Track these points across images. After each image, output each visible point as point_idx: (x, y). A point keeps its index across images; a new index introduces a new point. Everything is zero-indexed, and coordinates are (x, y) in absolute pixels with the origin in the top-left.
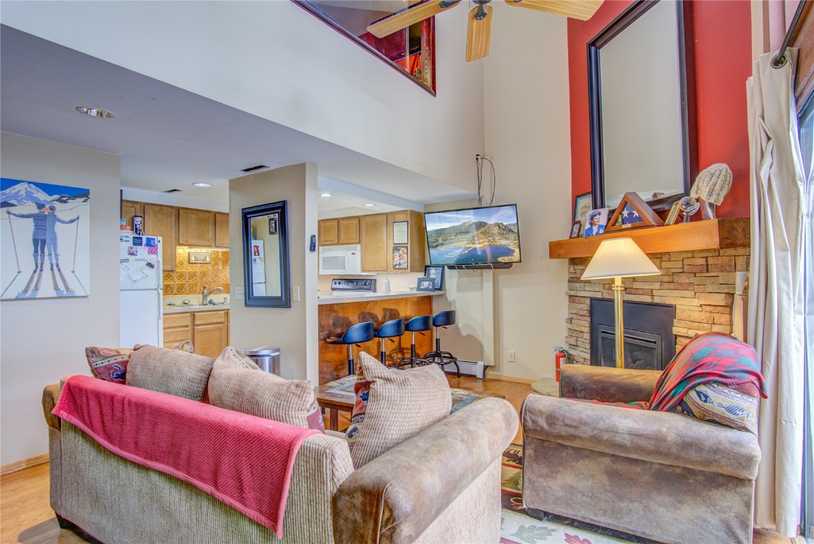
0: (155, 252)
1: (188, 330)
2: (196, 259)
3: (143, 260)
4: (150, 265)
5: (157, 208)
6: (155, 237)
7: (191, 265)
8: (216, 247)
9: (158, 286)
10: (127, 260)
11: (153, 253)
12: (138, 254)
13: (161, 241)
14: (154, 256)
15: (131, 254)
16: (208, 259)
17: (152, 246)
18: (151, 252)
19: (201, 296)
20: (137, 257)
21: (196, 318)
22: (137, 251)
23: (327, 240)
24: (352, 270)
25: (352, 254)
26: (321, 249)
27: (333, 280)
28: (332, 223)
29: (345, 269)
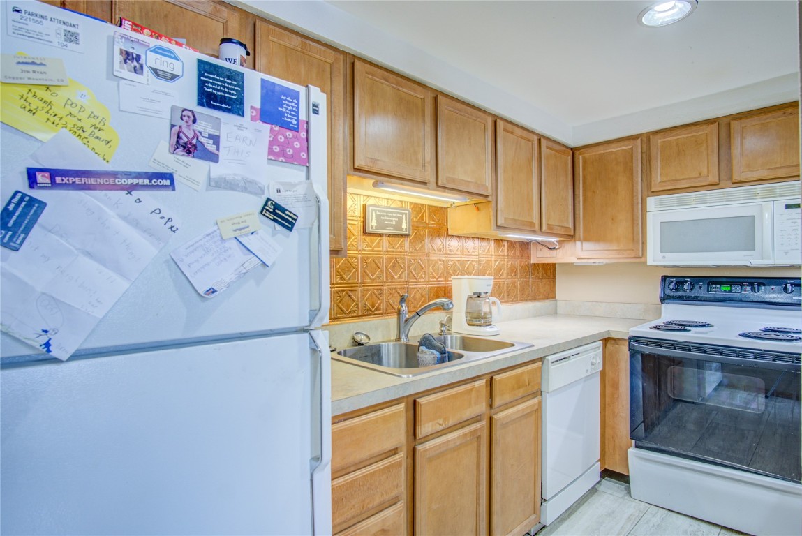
0: (301, 159)
1: (399, 464)
2: (380, 224)
3: (248, 186)
4: (279, 215)
5: (296, 42)
6: (301, 90)
7: (368, 238)
8: (439, 187)
9: (313, 314)
10: (164, 180)
11: (291, 160)
12: (222, 154)
13: (323, 109)
14: (293, 174)
15: (189, 148)
16: (404, 226)
17: (286, 126)
18: (279, 153)
19: (393, 320)
20: (217, 170)
21: (423, 413)
22: (216, 139)
23: (674, 179)
24: (786, 253)
25: (788, 207)
26: (652, 202)
27: (665, 278)
28: (695, 134)
29: (754, 250)
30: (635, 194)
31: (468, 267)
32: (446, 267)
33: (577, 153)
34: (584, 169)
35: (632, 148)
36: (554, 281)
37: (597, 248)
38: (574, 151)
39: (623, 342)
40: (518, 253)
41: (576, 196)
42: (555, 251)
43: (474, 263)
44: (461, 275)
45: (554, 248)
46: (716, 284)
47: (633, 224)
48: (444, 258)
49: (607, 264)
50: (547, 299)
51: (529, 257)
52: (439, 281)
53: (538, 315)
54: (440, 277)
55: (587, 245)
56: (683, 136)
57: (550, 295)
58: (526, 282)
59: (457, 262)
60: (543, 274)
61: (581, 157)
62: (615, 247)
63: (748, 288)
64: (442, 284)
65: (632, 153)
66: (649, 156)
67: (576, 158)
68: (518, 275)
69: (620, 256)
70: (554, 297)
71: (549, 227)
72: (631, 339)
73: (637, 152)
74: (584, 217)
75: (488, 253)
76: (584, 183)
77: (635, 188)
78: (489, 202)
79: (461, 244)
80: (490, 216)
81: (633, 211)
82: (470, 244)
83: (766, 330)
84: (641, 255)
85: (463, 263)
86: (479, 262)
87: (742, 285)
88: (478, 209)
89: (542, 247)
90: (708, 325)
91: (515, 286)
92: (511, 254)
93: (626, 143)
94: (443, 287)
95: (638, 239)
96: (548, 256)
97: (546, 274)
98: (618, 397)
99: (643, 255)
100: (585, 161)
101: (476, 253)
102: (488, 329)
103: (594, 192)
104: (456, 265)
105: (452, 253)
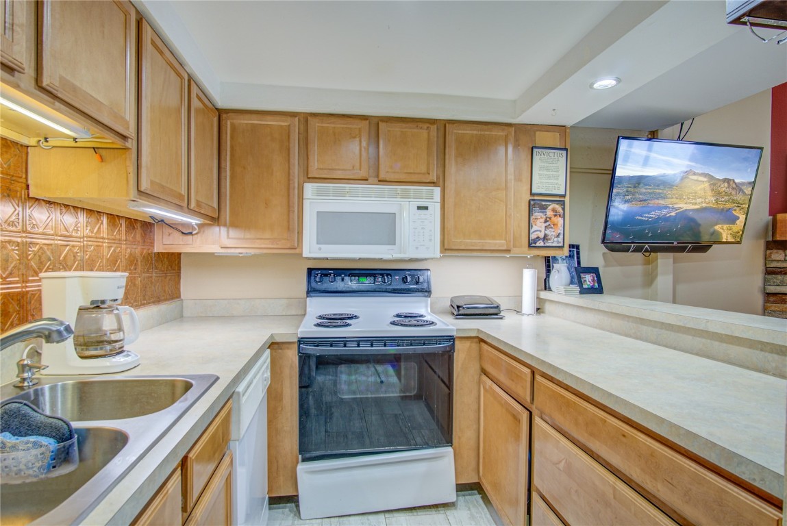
8: (42, 90)
23: (330, 168)
24: (417, 248)
25: (419, 208)
26: (309, 188)
27: (310, 271)
28: (350, 126)
29: (395, 244)
30: (291, 177)
31: (66, 256)
32: (23, 256)
33: (224, 116)
34: (232, 138)
35: (289, 126)
36: (179, 276)
37: (248, 236)
38: (221, 113)
39: (292, 346)
40: (139, 237)
41: (222, 170)
42: (190, 237)
43: (76, 250)
44: (53, 270)
45: (191, 233)
46: (355, 276)
47: (289, 211)
48: (19, 240)
49: (255, 256)
50: (172, 299)
51: (152, 244)
52: (10, 283)
53: (164, 321)
54: (10, 274)
55: (233, 233)
56: (339, 125)
57: (175, 295)
58: (149, 277)
59: (45, 248)
60: (167, 268)
61: (229, 122)
62: (267, 235)
63: (380, 279)
64: (16, 288)
65: (289, 132)
66: (307, 139)
67: (223, 123)
68: (139, 268)
69: (275, 247)
70: (179, 297)
71: (198, 204)
72: (301, 341)
73: (295, 131)
74: (231, 197)
75: (98, 236)
76: (232, 155)
77: (291, 171)
78: (126, 149)
79: (53, 216)
80: (128, 174)
81: (289, 195)
82: (69, 219)
83: (398, 316)
84: (296, 245)
85: (57, 250)
86: (84, 249)
87: (374, 276)
88: (102, 159)
89: (171, 230)
90: (356, 316)
91: (135, 285)
92: (130, 238)
93: (284, 118)
94: (18, 293)
95: (293, 227)
96: (181, 243)
97: (171, 267)
98: (282, 409)
99: (298, 244)
100: (234, 128)
101: (79, 234)
102: (119, 359)
103: (244, 168)
104: (44, 252)
105: (36, 230)
